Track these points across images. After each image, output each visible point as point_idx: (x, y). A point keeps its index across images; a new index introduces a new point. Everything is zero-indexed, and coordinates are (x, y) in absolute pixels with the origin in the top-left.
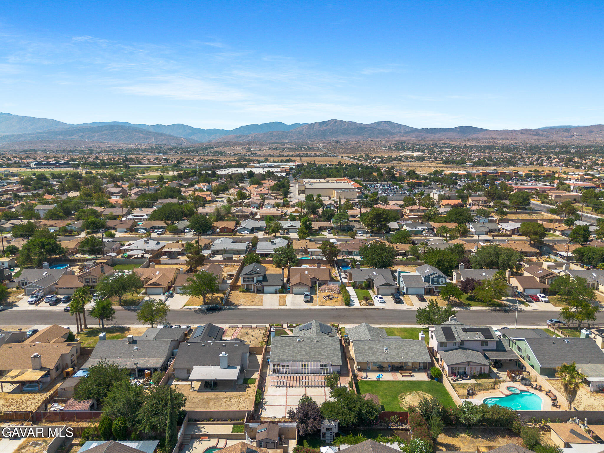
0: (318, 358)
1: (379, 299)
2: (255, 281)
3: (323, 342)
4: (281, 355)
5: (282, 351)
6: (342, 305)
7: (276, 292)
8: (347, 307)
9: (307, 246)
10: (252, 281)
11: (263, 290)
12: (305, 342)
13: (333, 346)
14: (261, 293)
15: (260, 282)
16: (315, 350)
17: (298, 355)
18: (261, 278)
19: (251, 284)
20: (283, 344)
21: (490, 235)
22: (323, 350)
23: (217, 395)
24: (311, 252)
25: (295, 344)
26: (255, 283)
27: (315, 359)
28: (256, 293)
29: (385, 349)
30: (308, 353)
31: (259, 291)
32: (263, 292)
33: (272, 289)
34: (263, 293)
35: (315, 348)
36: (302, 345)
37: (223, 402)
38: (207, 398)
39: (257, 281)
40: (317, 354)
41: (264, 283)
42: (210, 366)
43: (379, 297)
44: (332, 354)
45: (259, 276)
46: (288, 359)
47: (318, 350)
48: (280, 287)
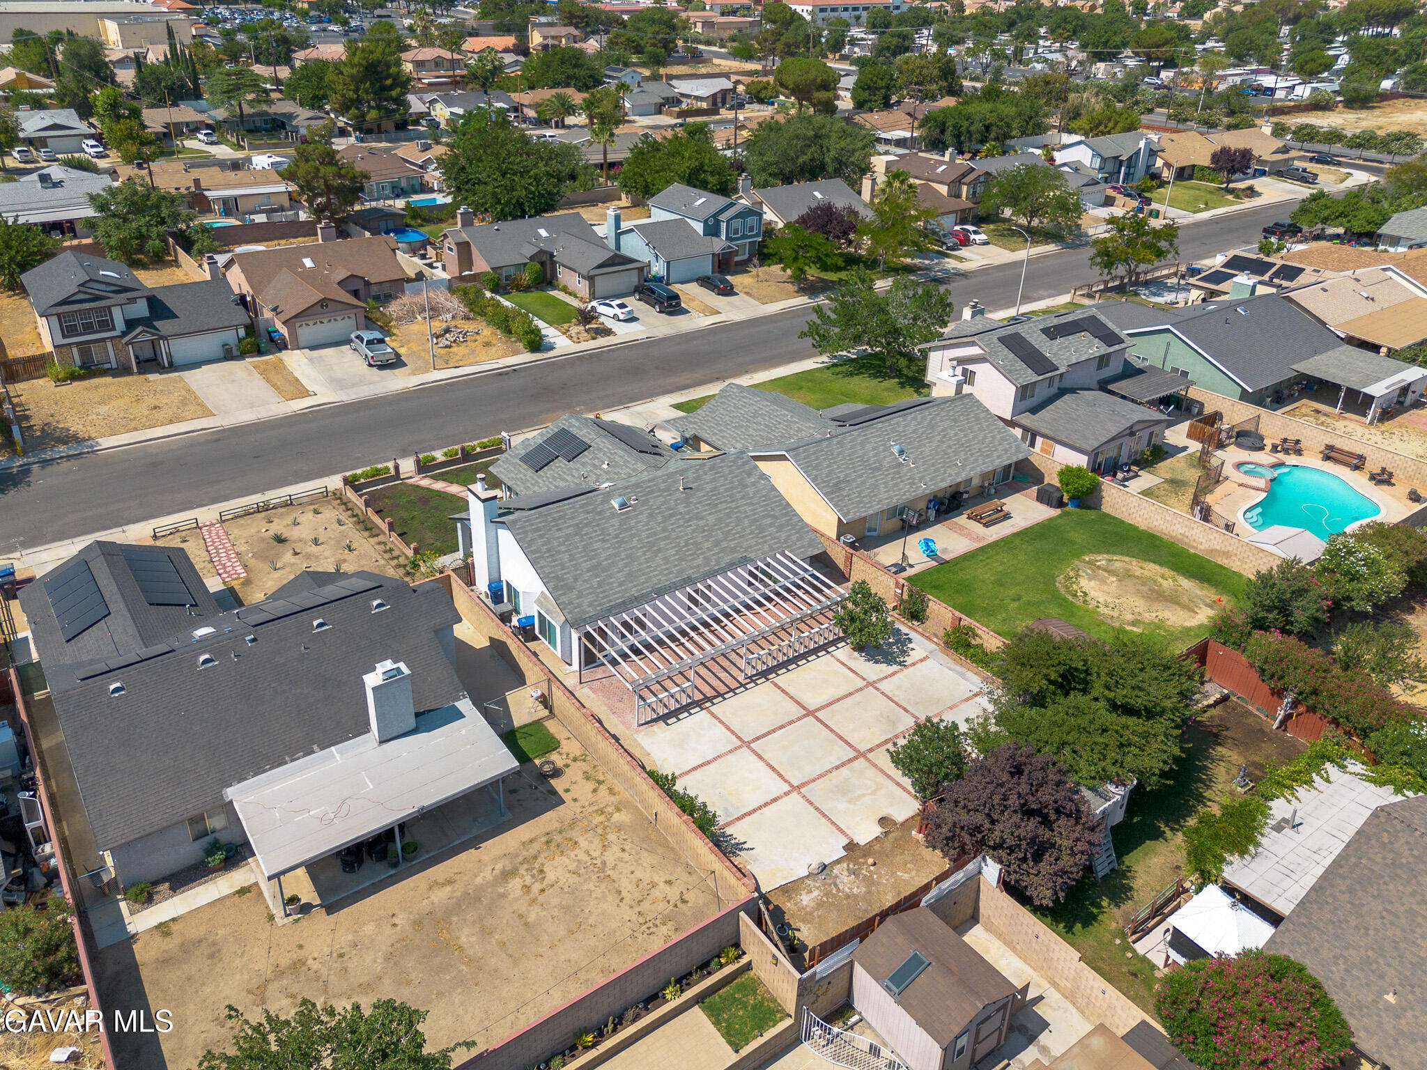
0: (734, 550)
1: (618, 311)
2: (120, 325)
3: (709, 487)
4: (595, 582)
5: (585, 566)
6: (516, 353)
7: (228, 355)
8: (538, 356)
9: (197, 182)
10: (107, 325)
11: (169, 355)
12: (645, 503)
13: (751, 491)
14: (162, 369)
15: (147, 322)
16: (701, 523)
17: (659, 560)
18: (141, 309)
19: (103, 340)
20: (568, 537)
21: (670, 114)
22: (728, 515)
23: (449, 882)
24: (225, 201)
25: (615, 522)
26: (124, 334)
27: (727, 559)
28: (140, 373)
29: (895, 450)
30: (687, 544)
31: (151, 363)
32: (171, 364)
33: (209, 343)
34: (173, 367)
35: (698, 517)
36: (643, 518)
37: (522, 906)
38: (418, 924)
39: (131, 324)
40: (721, 536)
41: (163, 326)
42: (320, 754)
43: (614, 303)
44: (769, 521)
45: (132, 301)
46: (634, 592)
47: (711, 519)
48: (242, 332)
